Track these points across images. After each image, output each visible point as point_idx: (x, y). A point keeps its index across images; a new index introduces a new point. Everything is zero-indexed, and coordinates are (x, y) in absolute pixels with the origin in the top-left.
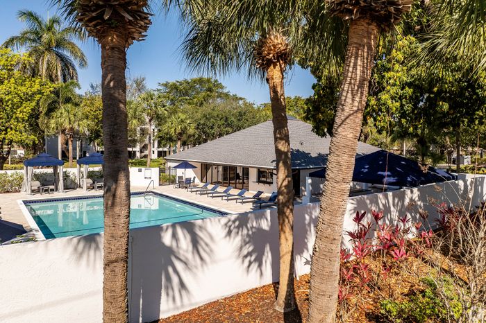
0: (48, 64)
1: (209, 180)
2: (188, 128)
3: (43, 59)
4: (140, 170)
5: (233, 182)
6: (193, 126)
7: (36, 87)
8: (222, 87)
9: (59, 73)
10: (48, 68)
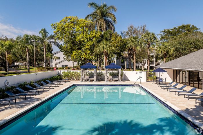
0: (100, 24)
1: (178, 81)
2: (169, 50)
3: (99, 22)
4: (137, 73)
5: (196, 82)
6: (173, 49)
7: (94, 34)
8: (197, 29)
9: (105, 28)
10: (100, 26)
